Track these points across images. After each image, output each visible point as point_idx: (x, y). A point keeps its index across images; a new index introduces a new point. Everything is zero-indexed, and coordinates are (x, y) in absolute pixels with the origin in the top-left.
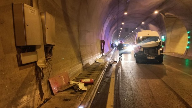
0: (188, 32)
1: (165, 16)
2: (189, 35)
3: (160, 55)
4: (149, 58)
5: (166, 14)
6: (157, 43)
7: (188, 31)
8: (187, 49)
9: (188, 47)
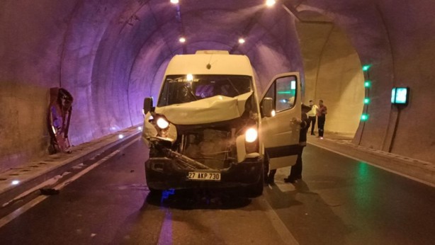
0: (365, 68)
1: (296, 16)
2: (368, 76)
3: (247, 159)
4: (195, 176)
5: (299, 10)
6: (237, 102)
7: (363, 64)
8: (363, 124)
9: (364, 117)
